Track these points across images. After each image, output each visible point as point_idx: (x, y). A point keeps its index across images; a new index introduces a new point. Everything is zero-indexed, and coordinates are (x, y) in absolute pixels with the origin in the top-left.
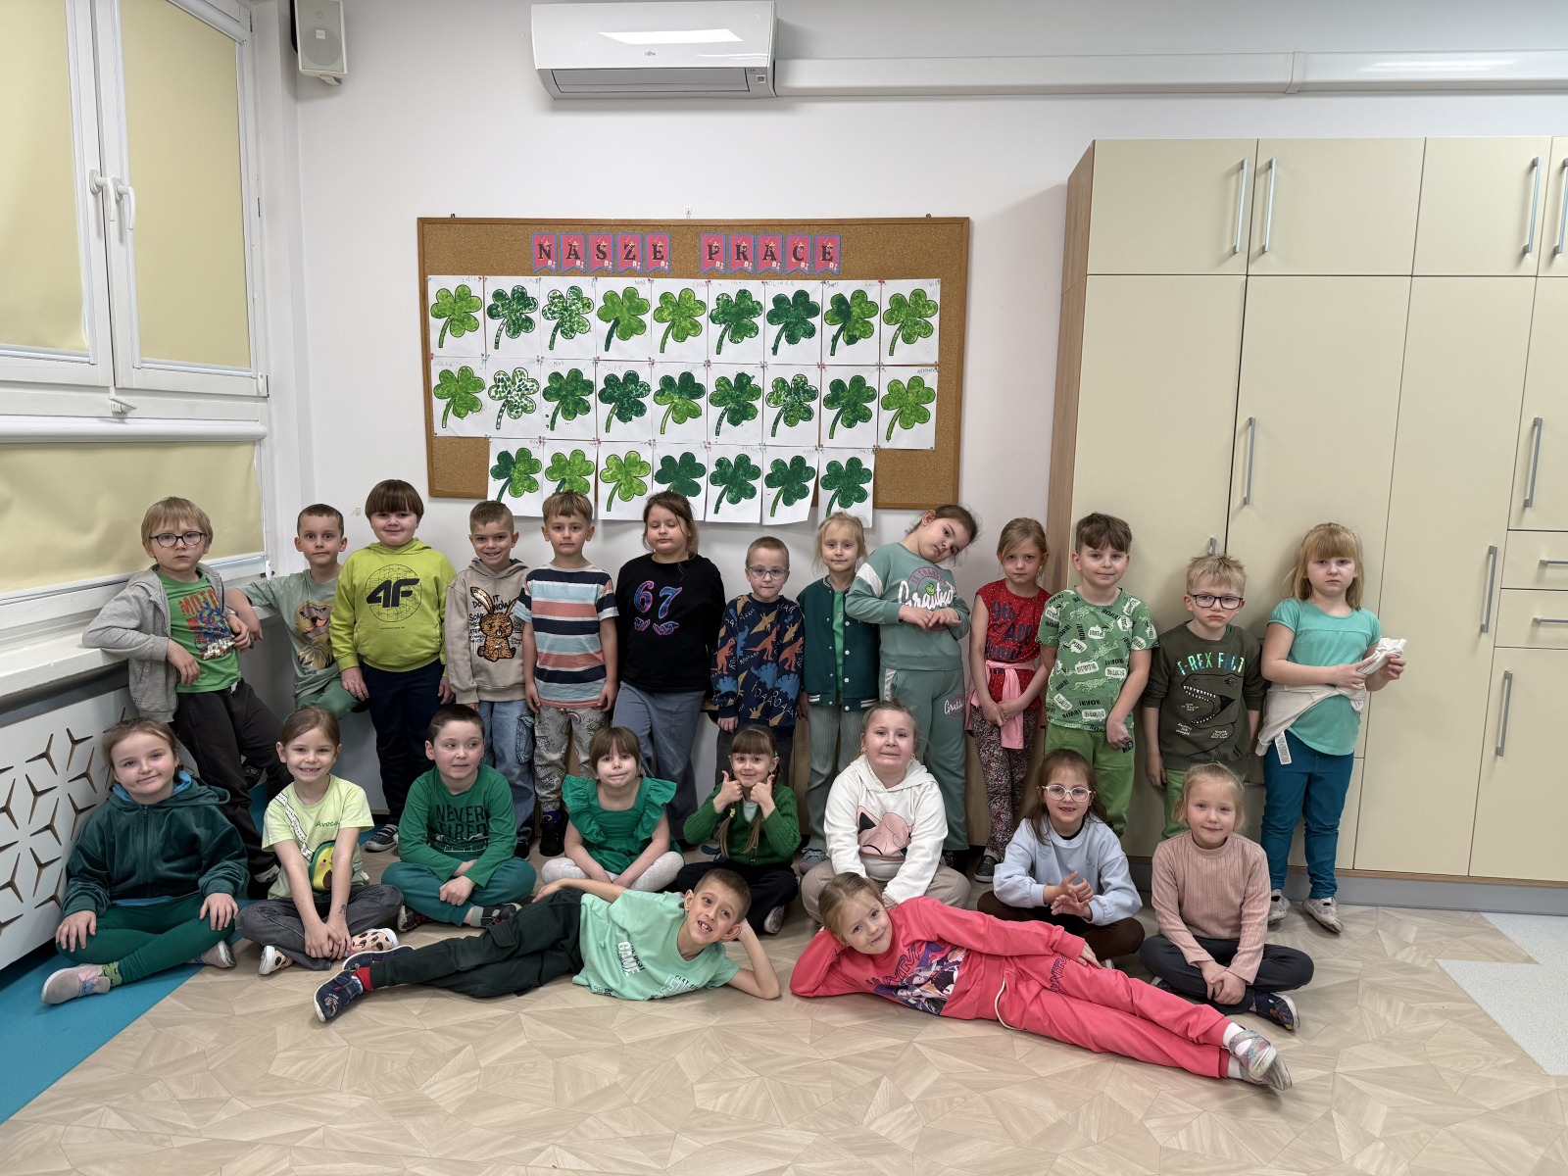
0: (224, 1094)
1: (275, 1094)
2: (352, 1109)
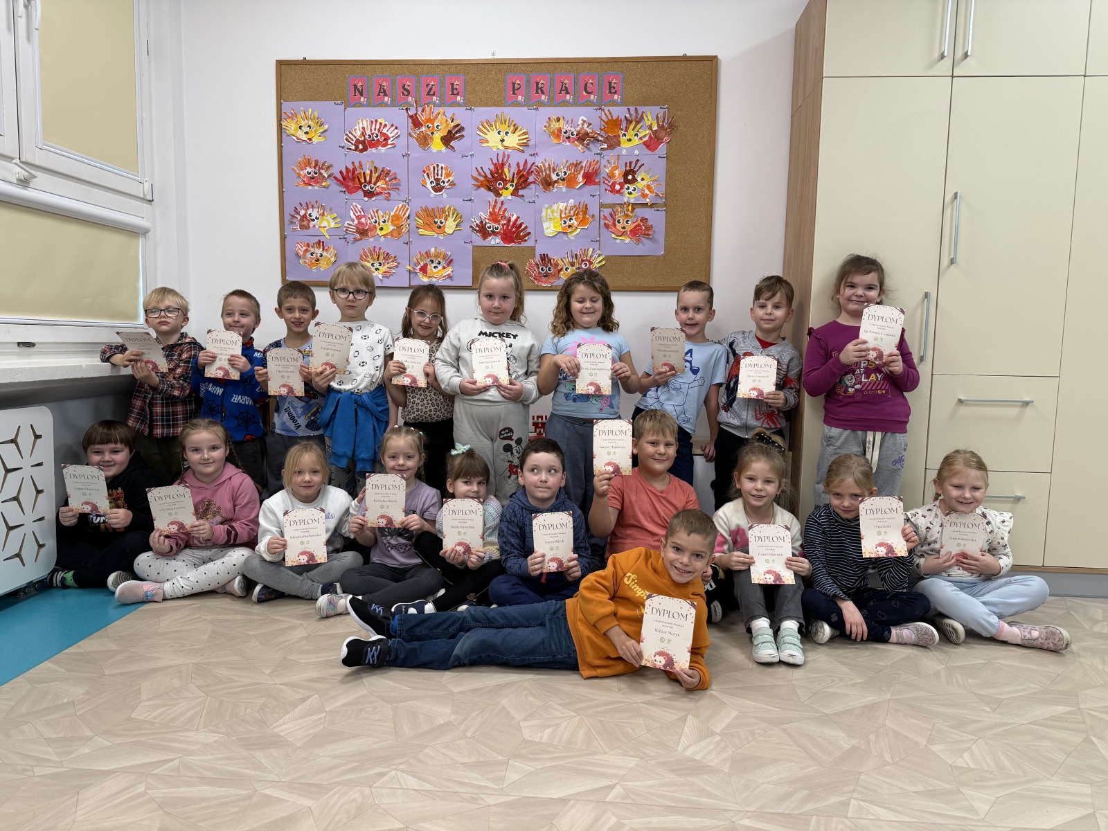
0: (88, 733)
1: (135, 733)
2: (207, 744)
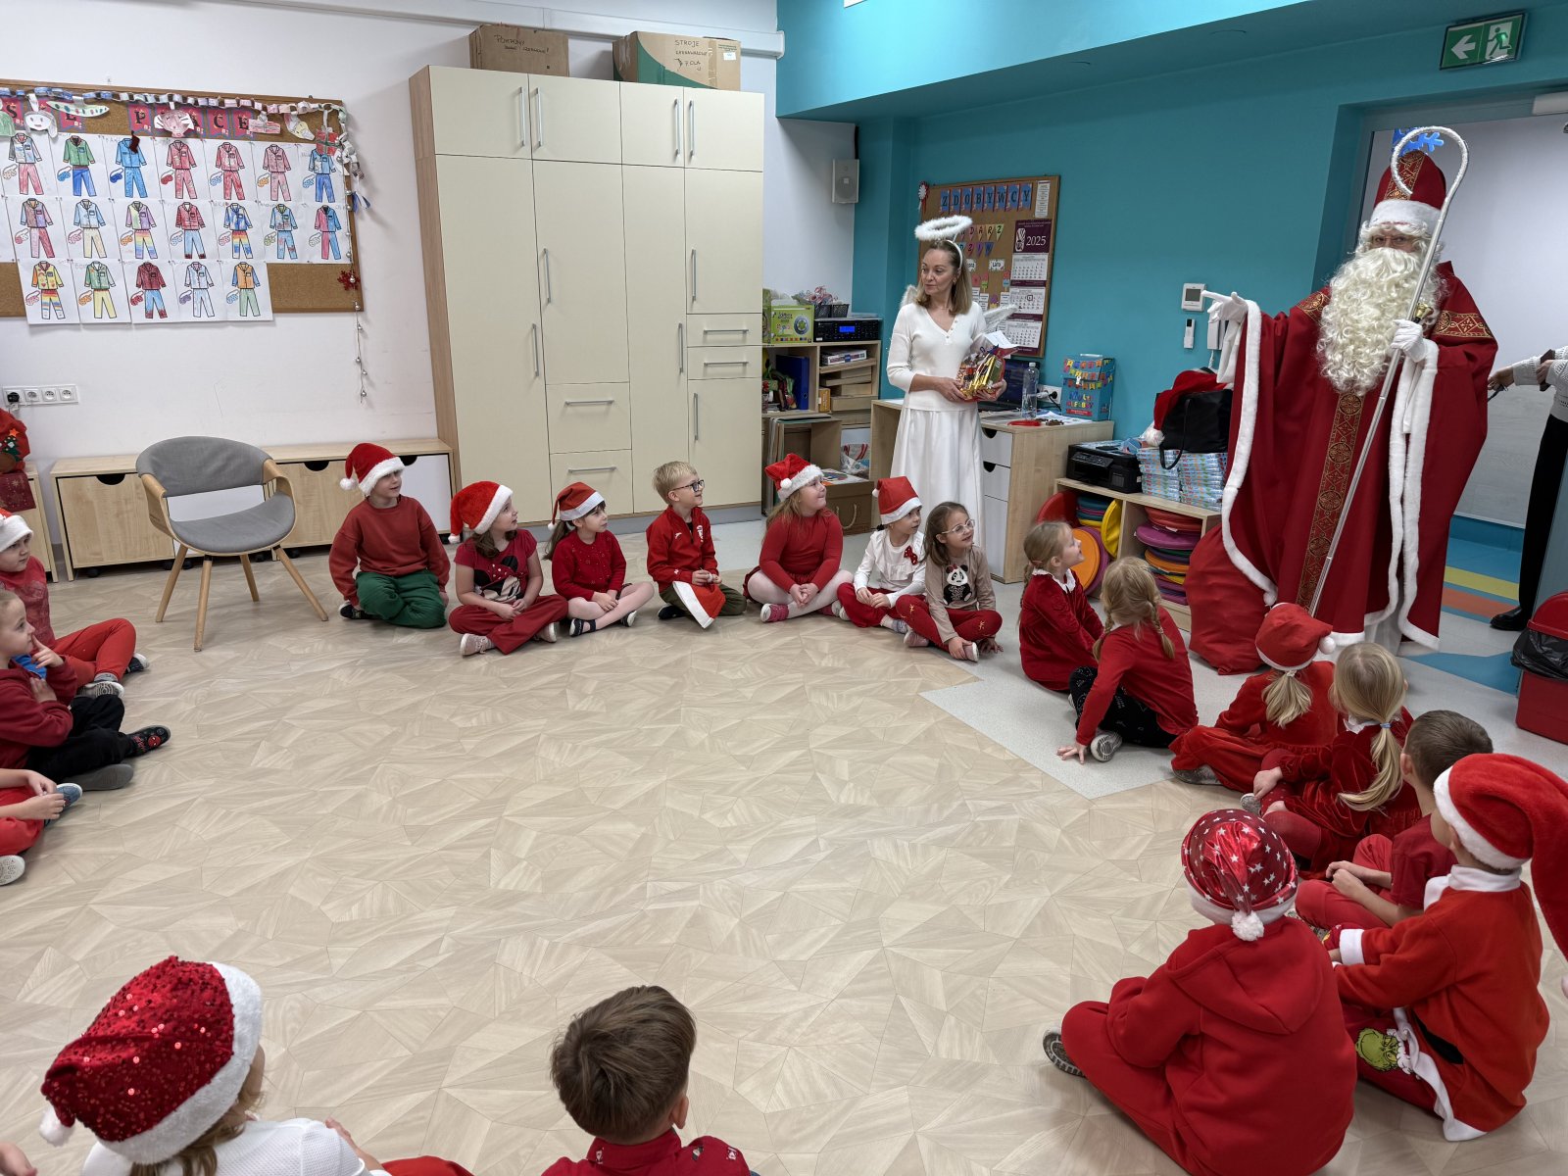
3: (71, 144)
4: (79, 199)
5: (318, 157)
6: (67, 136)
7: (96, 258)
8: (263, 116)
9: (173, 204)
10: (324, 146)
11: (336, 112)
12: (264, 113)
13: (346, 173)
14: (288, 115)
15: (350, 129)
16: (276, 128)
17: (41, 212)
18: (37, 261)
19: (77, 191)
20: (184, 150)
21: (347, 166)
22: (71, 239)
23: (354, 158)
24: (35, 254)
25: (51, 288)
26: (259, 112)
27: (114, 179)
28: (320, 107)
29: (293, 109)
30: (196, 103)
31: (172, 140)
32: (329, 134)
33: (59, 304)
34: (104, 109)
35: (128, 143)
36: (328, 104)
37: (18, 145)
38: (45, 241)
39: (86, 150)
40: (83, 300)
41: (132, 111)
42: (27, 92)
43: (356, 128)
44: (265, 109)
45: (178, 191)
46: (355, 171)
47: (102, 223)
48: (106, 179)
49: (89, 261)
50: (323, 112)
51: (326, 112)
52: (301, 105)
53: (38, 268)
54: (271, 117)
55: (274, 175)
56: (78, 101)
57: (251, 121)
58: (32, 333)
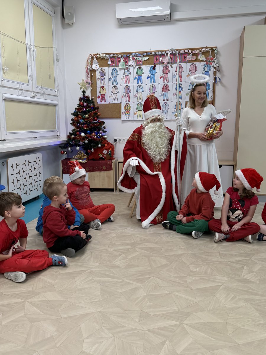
3: (138, 69)
4: (138, 85)
5: (206, 66)
6: (138, 67)
7: (140, 102)
8: (191, 55)
9: (162, 84)
10: (208, 62)
11: (214, 50)
12: (191, 53)
13: (215, 70)
14: (199, 53)
15: (218, 56)
16: (195, 58)
17: (129, 89)
18: (126, 103)
19: (138, 83)
20: (167, 68)
21: (215, 68)
22: (135, 96)
23: (218, 65)
24: (126, 101)
25: (128, 110)
26: (190, 53)
27: (148, 78)
28: (209, 49)
29: (200, 51)
30: (172, 53)
31: (164, 65)
32: (211, 58)
33: (129, 115)
34: (148, 57)
35: (153, 67)
36: (211, 48)
37: (126, 70)
38: (129, 97)
39: (142, 70)
40: (135, 114)
41: (155, 58)
42: (130, 55)
43: (220, 55)
44: (192, 52)
45: (164, 80)
46: (218, 69)
47: (143, 91)
48: (146, 78)
49: (138, 102)
50: (210, 51)
51: (211, 51)
52: (203, 49)
53: (126, 105)
54: (194, 55)
55: (192, 73)
56: (142, 56)
57: (187, 57)
58: (122, 123)
